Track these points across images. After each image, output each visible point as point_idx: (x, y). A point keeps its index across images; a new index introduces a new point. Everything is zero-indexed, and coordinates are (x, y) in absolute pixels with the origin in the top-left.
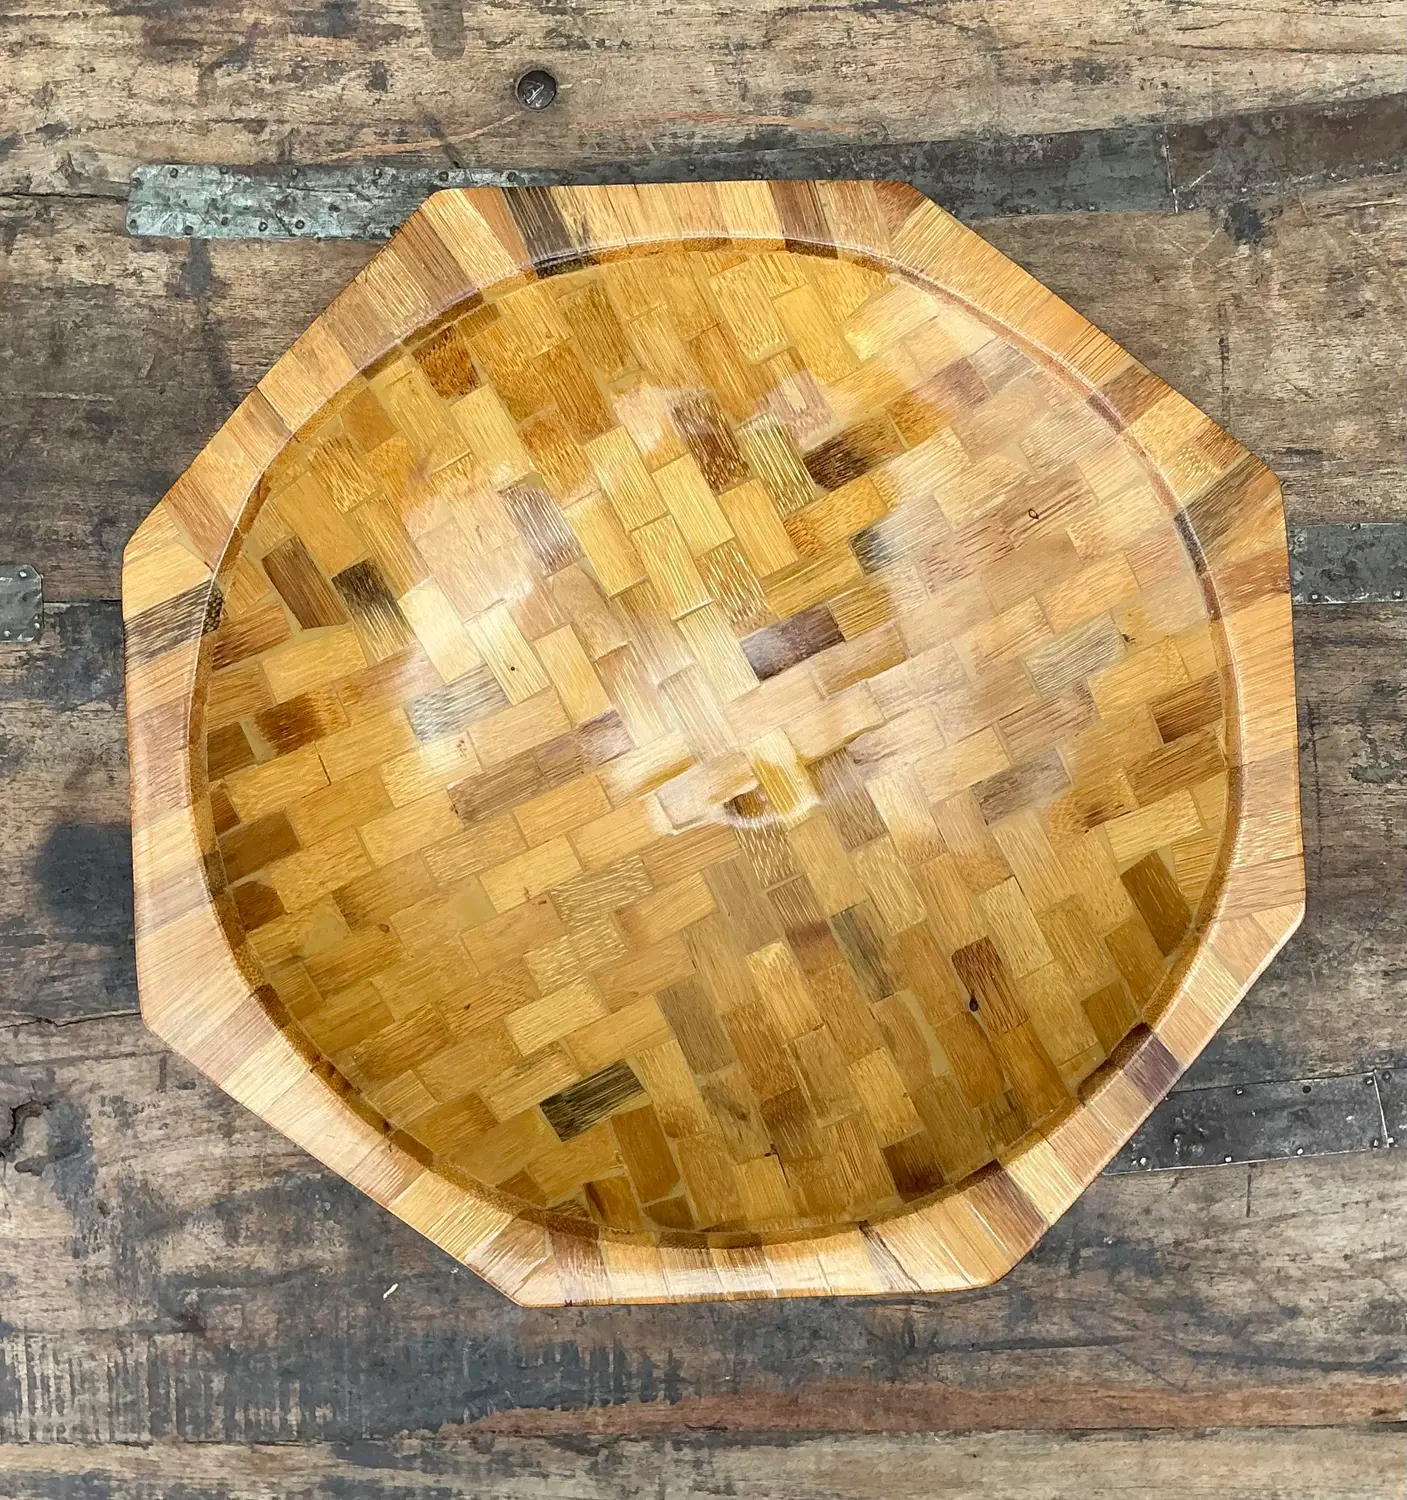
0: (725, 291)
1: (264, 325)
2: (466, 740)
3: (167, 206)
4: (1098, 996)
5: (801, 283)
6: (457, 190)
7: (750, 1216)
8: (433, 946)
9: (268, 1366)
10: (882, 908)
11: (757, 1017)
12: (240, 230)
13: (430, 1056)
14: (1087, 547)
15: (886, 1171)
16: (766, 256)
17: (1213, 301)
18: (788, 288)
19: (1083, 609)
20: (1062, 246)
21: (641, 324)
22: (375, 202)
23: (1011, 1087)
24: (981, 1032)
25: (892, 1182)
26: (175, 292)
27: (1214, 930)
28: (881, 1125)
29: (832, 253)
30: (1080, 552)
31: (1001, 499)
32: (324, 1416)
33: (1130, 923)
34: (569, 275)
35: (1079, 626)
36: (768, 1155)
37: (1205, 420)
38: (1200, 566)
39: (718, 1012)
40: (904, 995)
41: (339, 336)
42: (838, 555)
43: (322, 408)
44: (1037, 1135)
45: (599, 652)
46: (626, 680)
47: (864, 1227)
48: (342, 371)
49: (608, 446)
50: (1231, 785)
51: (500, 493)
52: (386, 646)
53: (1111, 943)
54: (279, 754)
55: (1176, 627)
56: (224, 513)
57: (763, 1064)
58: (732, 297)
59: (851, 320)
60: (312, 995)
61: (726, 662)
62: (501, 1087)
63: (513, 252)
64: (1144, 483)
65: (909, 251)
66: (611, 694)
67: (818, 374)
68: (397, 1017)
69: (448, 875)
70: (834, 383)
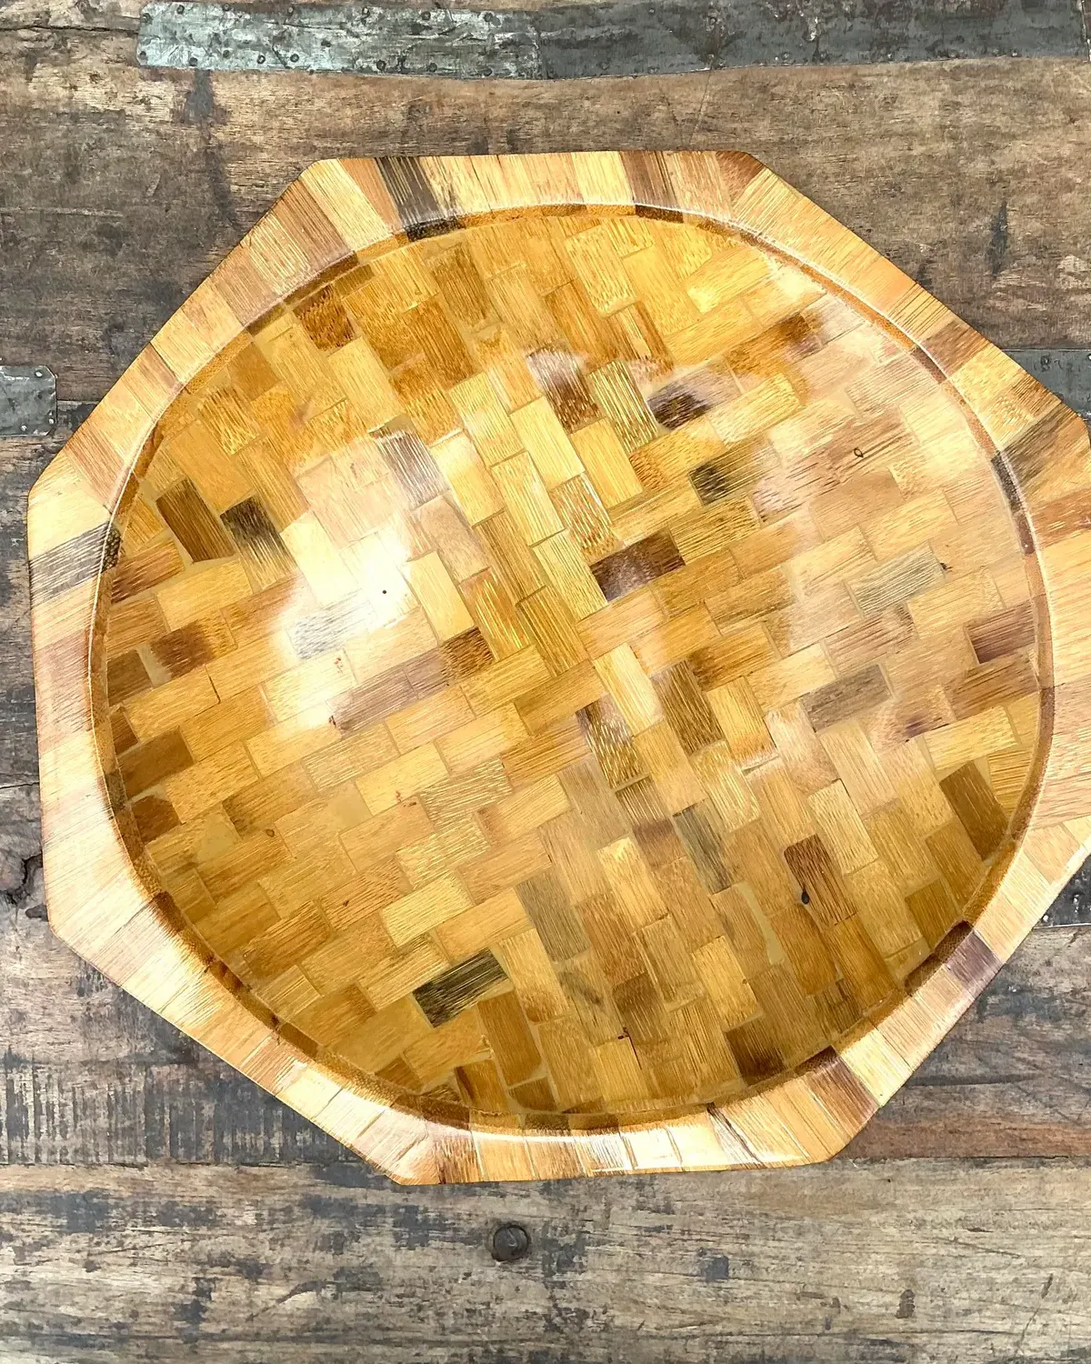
0: (579, 251)
2: (342, 656)
4: (921, 892)
5: (648, 244)
6: (333, 160)
7: (606, 1097)
8: (315, 847)
10: (721, 808)
11: (608, 907)
13: (312, 951)
14: (908, 483)
15: (729, 1053)
16: (617, 220)
18: (637, 249)
19: (902, 540)
21: (502, 282)
23: (841, 976)
24: (813, 924)
25: (735, 1064)
27: (1029, 835)
28: (723, 1010)
29: (677, 217)
30: (902, 487)
31: (828, 438)
33: (949, 827)
34: (437, 238)
35: (900, 554)
36: (621, 1038)
37: (1019, 371)
38: (1015, 505)
39: (573, 903)
40: (741, 888)
41: (226, 296)
42: (679, 487)
43: (211, 362)
44: (868, 1024)
45: (463, 574)
46: (486, 600)
47: (711, 1108)
48: (229, 328)
49: (471, 390)
50: (1043, 704)
51: (372, 434)
52: (269, 574)
53: (930, 844)
54: (173, 677)
55: (991, 559)
56: (121, 461)
57: (615, 952)
58: (585, 258)
59: (693, 277)
60: (204, 900)
61: (577, 583)
62: (378, 977)
63: (386, 217)
64: (963, 428)
65: (749, 215)
66: (473, 613)
67: (662, 325)
68: (282, 916)
69: (327, 782)
70: (677, 333)
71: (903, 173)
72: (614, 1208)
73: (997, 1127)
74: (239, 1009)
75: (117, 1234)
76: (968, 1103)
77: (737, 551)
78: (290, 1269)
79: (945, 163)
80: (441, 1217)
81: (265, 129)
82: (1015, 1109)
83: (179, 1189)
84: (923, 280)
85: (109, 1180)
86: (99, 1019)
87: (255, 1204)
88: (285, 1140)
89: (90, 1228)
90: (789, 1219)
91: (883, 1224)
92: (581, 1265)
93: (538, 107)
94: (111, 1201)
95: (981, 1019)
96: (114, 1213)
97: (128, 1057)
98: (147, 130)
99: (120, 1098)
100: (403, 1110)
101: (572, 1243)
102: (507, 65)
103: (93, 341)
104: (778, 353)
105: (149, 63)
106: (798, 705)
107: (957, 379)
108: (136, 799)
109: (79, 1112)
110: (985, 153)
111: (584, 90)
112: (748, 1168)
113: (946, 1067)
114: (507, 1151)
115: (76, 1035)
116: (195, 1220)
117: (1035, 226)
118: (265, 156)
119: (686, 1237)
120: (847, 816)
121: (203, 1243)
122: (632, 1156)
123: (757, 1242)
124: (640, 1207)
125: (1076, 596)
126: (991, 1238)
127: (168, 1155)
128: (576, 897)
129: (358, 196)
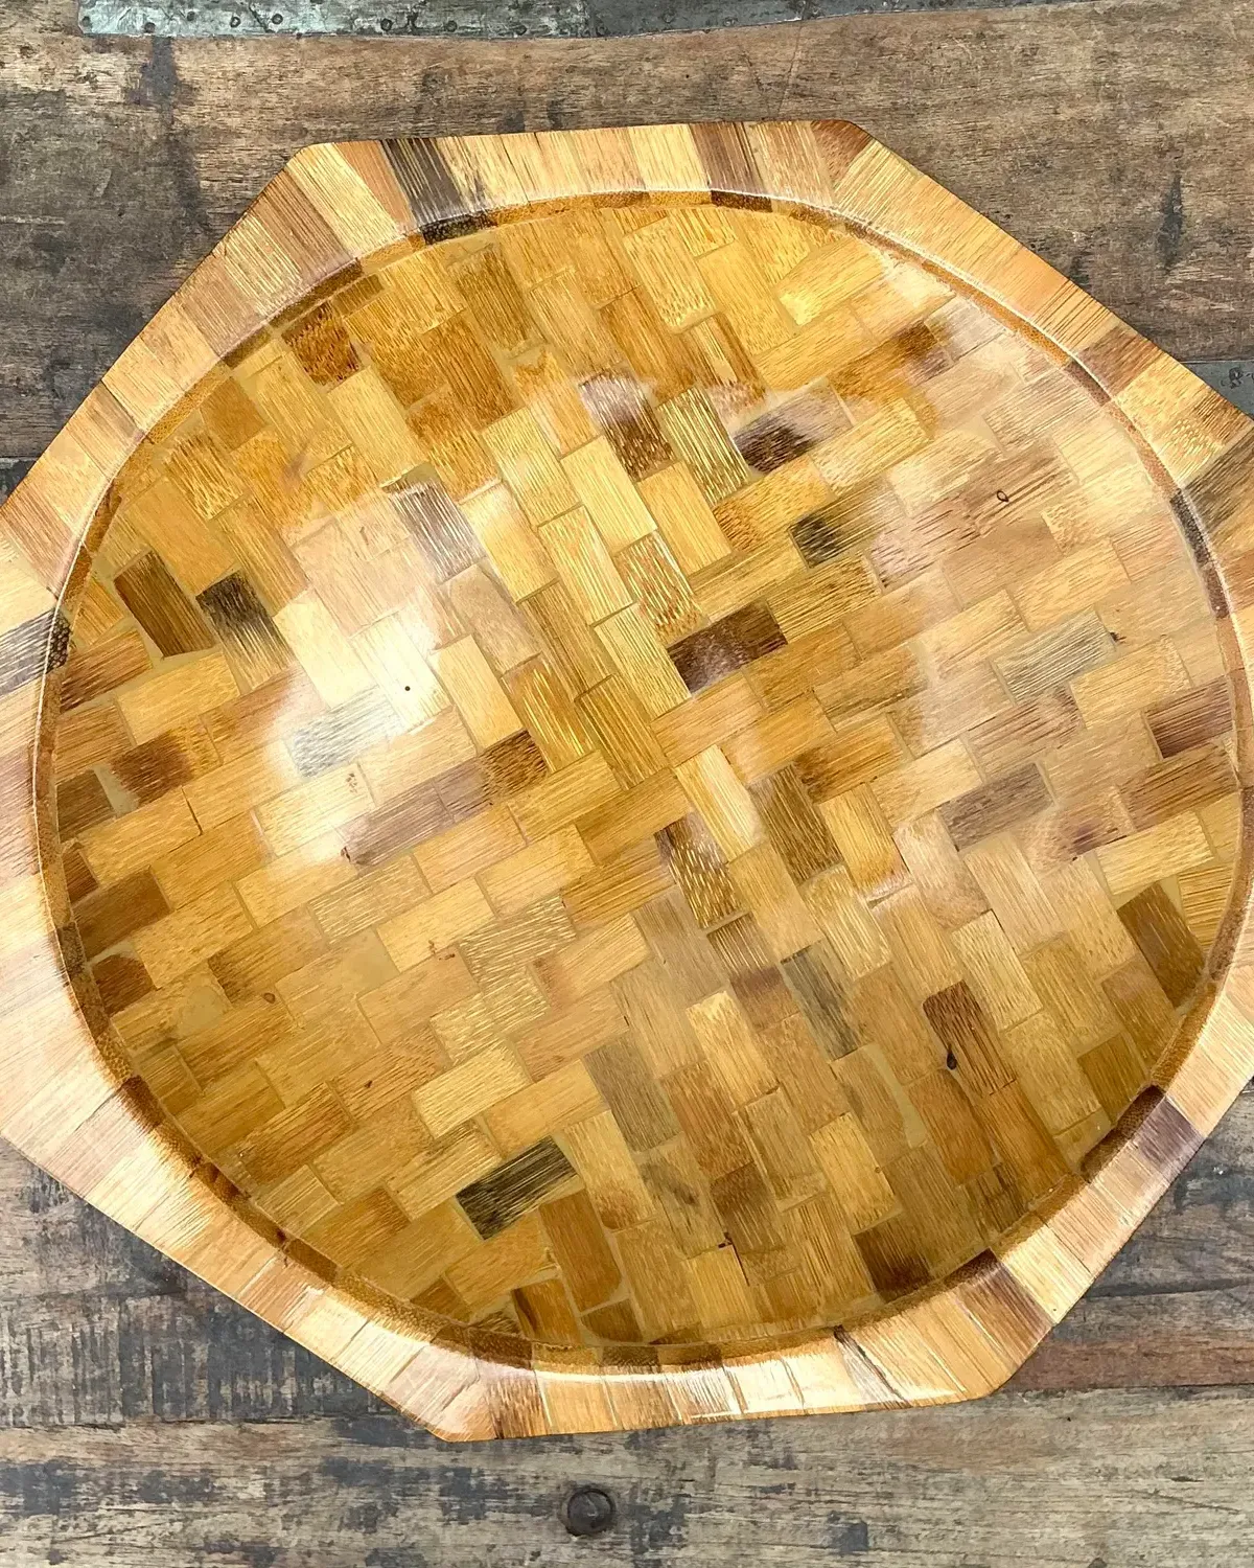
0: (642, 252)
2: (356, 771)
4: (1098, 1051)
5: (729, 240)
6: (328, 145)
7: (706, 1323)
8: (325, 1015)
10: (841, 950)
11: (701, 1081)
13: (328, 1146)
14: (1066, 532)
15: (860, 1260)
16: (689, 208)
18: (714, 246)
19: (1062, 604)
21: (545, 292)
23: (1000, 1159)
24: (962, 1093)
25: (866, 1272)
27: (1232, 974)
28: (851, 1207)
29: (765, 205)
30: (1058, 538)
31: (964, 479)
33: (1132, 966)
34: (461, 240)
35: (1059, 622)
36: (722, 1246)
37: (1202, 388)
38: (1202, 556)
39: (656, 1076)
40: (870, 1051)
41: (196, 319)
42: (778, 546)
43: (179, 403)
44: (1035, 1220)
45: (506, 664)
46: (537, 696)
47: (839, 1333)
48: (201, 359)
49: (509, 430)
50: (1246, 807)
51: (387, 489)
52: (259, 671)
53: (1107, 988)
54: (141, 803)
55: (1174, 626)
56: (68, 529)
57: (711, 1137)
58: (649, 257)
59: (787, 280)
60: (189, 1084)
61: (651, 670)
62: (411, 1178)
63: (397, 216)
64: (1132, 461)
65: (855, 200)
66: (520, 713)
67: (749, 342)
68: (287, 1103)
69: (341, 931)
70: (769, 351)
71: (1049, 142)
72: (721, 1464)
73: (1204, 1347)
74: (235, 1223)
75: (88, 1515)
76: (1166, 1317)
77: (853, 624)
78: (309, 1554)
79: (1101, 128)
80: (500, 1481)
81: (243, 109)
82: (1227, 1323)
83: (166, 1455)
84: (1077, 275)
85: (76, 1446)
86: (58, 1240)
87: (263, 1471)
88: (300, 1388)
89: (54, 1509)
90: (942, 1471)
91: (1063, 1475)
92: (680, 1538)
93: (586, 72)
94: (80, 1473)
95: (1179, 1210)
96: (84, 1487)
97: (97, 1288)
98: (93, 113)
99: (87, 1340)
100: (446, 1347)
101: (668, 1510)
102: (546, 20)
103: (31, 382)
104: (899, 373)
105: (93, 30)
106: (935, 818)
107: (1122, 399)
108: (98, 959)
109: (36, 1361)
110: (1150, 114)
111: (644, 50)
112: (888, 1408)
113: (1137, 1271)
114: (581, 1394)
115: (30, 1262)
116: (187, 1493)
117: (1217, 205)
118: (242, 142)
119: (813, 1498)
120: (1001, 959)
121: (197, 1523)
122: (739, 1395)
123: (902, 1502)
124: (754, 1461)
126: (1201, 1489)
127: (151, 1410)
128: (660, 1068)
129: (360, 190)
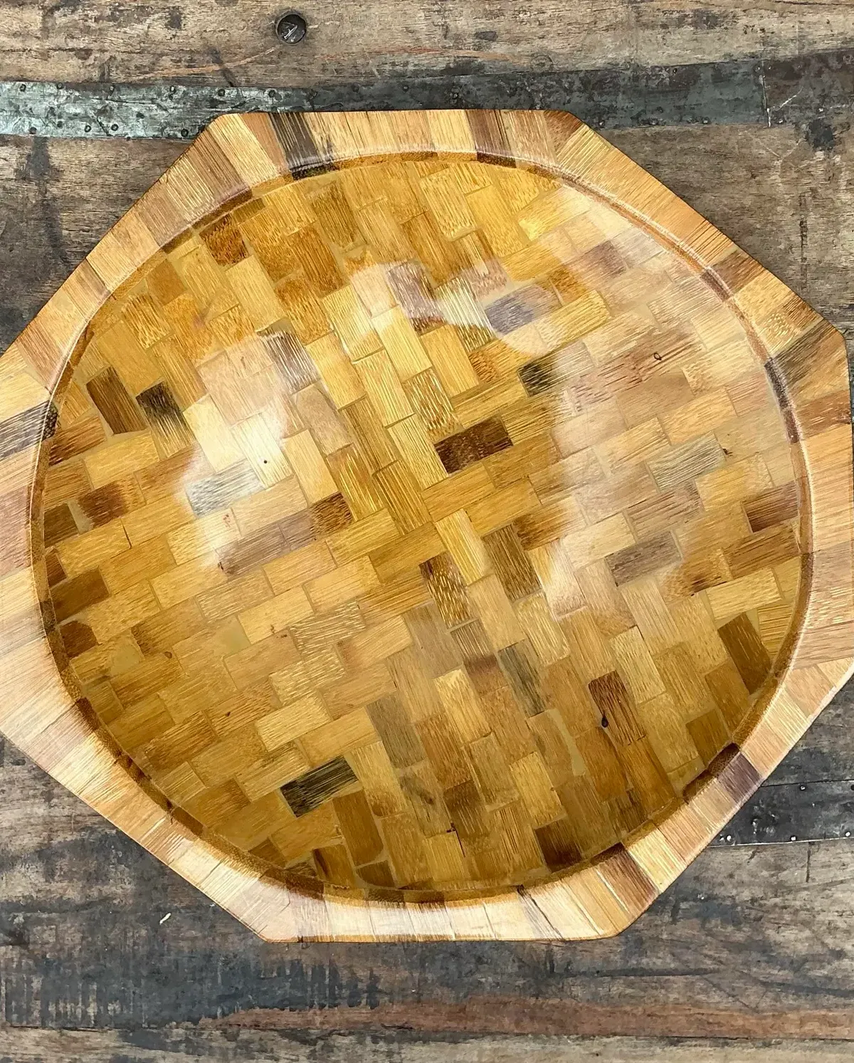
0: (431, 189)
1: (88, 202)
2: (230, 514)
3: (17, 112)
4: (699, 720)
5: (487, 184)
6: (236, 115)
7: (435, 878)
8: (203, 668)
9: (74, 972)
10: (538, 646)
11: (441, 725)
12: (70, 131)
13: (200, 751)
14: (698, 382)
15: (537, 845)
16: (462, 164)
17: (795, 193)
18: (477, 187)
19: (693, 428)
20: (682, 150)
21: (367, 212)
22: (171, 111)
23: (632, 787)
24: (610, 743)
25: (541, 855)
26: (22, 177)
27: (789, 674)
28: (534, 812)
29: (511, 163)
30: (693, 386)
31: (632, 344)
32: (115, 1010)
33: (722, 667)
34: (316, 178)
35: (691, 440)
36: (449, 831)
37: (789, 293)
38: (783, 402)
39: (413, 721)
40: (552, 713)
41: (147, 222)
42: (510, 381)
43: (134, 274)
44: (651, 825)
45: (329, 450)
46: (348, 471)
47: (521, 890)
48: (148, 247)
49: (340, 299)
50: (803, 566)
51: (259, 333)
52: (173, 445)
53: (709, 680)
54: (94, 527)
55: (764, 446)
56: (60, 351)
57: (446, 762)
58: (436, 194)
59: (524, 211)
60: (116, 706)
61: (423, 458)
62: (252, 775)
63: (276, 161)
64: (743, 339)
65: (570, 163)
66: (337, 482)
67: (498, 249)
68: (176, 722)
69: (215, 615)
70: (510, 256)
74: (141, 795)
77: (556, 435)
84: (711, 217)
100: (270, 882)
104: (594, 273)
106: (603, 564)
107: (737, 298)
108: (64, 623)
112: (551, 941)
120: (641, 657)
125: (832, 478)
128: (415, 717)
129: (254, 144)
